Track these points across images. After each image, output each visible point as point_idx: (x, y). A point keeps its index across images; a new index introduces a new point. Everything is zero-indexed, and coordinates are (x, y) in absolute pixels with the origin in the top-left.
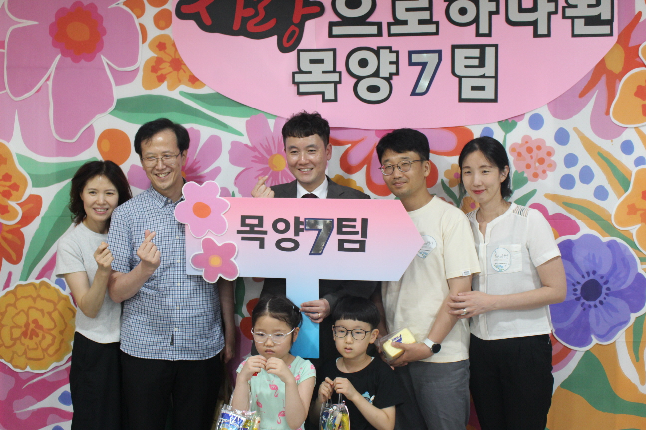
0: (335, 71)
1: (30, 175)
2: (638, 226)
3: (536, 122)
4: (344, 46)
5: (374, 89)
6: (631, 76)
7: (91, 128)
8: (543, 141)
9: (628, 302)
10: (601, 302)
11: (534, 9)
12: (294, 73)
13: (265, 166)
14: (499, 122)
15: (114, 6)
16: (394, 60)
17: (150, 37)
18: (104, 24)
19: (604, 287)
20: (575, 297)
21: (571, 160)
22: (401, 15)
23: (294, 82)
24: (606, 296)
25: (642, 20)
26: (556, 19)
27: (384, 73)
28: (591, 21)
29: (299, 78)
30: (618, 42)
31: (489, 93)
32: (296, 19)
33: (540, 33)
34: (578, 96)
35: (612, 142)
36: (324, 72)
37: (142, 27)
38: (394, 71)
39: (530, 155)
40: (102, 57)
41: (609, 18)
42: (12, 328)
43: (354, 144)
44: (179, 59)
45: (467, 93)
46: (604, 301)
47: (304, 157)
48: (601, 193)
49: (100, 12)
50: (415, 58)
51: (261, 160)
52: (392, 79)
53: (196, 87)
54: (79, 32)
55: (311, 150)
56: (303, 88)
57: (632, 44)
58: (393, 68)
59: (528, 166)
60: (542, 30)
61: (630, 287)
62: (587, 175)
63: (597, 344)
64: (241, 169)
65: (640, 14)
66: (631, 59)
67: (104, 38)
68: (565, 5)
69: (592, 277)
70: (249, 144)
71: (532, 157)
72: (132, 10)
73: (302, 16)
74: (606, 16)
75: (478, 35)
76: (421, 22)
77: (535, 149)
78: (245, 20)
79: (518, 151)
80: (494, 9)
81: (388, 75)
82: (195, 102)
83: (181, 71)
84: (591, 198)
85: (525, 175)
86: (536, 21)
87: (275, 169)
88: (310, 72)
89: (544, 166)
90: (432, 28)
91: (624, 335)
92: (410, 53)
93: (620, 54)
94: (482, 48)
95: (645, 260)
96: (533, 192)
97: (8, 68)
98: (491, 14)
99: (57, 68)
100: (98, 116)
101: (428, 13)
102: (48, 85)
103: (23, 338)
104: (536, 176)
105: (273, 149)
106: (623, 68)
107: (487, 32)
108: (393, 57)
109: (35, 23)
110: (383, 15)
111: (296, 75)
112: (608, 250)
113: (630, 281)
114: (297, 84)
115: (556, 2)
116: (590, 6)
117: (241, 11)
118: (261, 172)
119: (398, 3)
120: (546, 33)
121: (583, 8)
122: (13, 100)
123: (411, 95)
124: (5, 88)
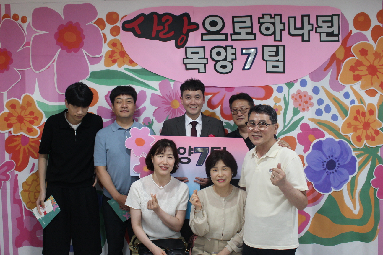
0: (204, 58)
1: (44, 111)
2: (352, 133)
3: (304, 83)
4: (209, 45)
5: (224, 67)
6: (348, 61)
8: (307, 93)
9: (348, 170)
10: (336, 171)
11: (302, 28)
13: (170, 106)
14: (285, 83)
15: (89, 24)
16: (234, 52)
17: (108, 40)
18: (84, 33)
19: (337, 163)
20: (323, 168)
21: (320, 102)
22: (237, 30)
23: (184, 64)
24: (338, 168)
25: (352, 34)
26: (313, 33)
27: (229, 59)
28: (329, 34)
29: (186, 61)
30: (342, 45)
31: (281, 69)
32: (184, 31)
33: (305, 39)
34: (323, 70)
35: (339, 93)
36: (199, 58)
37: (104, 35)
38: (234, 58)
40: (83, 50)
41: (337, 33)
42: (35, 193)
43: (214, 94)
44: (123, 51)
45: (270, 69)
46: (337, 170)
47: (193, 101)
48: (335, 117)
49: (81, 27)
50: (244, 51)
51: (167, 103)
52: (233, 62)
53: (133, 66)
54: (70, 37)
55: (197, 97)
56: (189, 66)
57: (348, 45)
59: (300, 105)
60: (306, 38)
61: (349, 163)
62: (328, 109)
63: (334, 191)
64: (156, 108)
65: (351, 31)
66: (348, 53)
67: (84, 40)
68: (317, 26)
69: (331, 158)
70: (161, 95)
71: (301, 100)
72: (99, 27)
73: (187, 30)
74: (336, 32)
75: (275, 40)
76: (247, 34)
77: (303, 96)
78: (158, 32)
79: (295, 97)
80: (283, 28)
81: (231, 60)
82: (132, 74)
83: (125, 57)
84: (330, 120)
85: (299, 109)
86: (303, 34)
87: (174, 107)
88: (192, 58)
89: (308, 105)
90: (252, 37)
91: (346, 186)
92: (242, 49)
93: (343, 50)
94: (277, 47)
95: (355, 149)
96: (303, 118)
97: (32, 56)
98: (281, 30)
99: (59, 56)
101: (251, 29)
102: (54, 65)
104: (304, 109)
105: (173, 97)
106: (344, 57)
107: (279, 39)
109: (47, 32)
110: (228, 30)
112: (338, 145)
113: (349, 160)
114: (185, 64)
115: (312, 25)
116: (328, 27)
117: (156, 27)
118: (167, 109)
119: (235, 24)
120: (308, 40)
121: (325, 28)
122: (34, 72)
123: (242, 70)
124: (30, 67)
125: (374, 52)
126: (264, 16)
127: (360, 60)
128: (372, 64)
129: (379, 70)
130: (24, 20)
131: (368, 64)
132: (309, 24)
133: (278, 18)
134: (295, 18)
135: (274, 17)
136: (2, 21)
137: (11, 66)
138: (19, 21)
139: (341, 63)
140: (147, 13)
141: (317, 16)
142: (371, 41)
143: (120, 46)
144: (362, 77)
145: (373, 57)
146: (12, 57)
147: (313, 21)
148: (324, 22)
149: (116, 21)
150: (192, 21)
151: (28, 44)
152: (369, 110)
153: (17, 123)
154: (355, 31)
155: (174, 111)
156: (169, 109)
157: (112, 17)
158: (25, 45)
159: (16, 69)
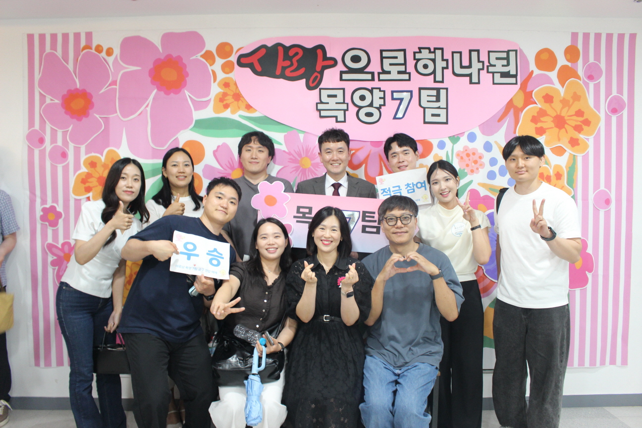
0: (344, 103)
3: (472, 137)
4: (350, 87)
5: (369, 115)
6: (528, 109)
7: (177, 139)
8: (476, 150)
11: (470, 66)
12: (317, 104)
13: (299, 165)
14: (449, 137)
15: (194, 57)
16: (383, 96)
17: (218, 79)
18: (188, 70)
21: (493, 162)
22: (387, 67)
23: (317, 109)
25: (533, 76)
26: (482, 73)
27: (376, 104)
28: (505, 75)
29: (320, 106)
30: (520, 89)
31: (443, 119)
32: (318, 68)
33: (473, 81)
34: (497, 121)
36: (336, 103)
37: (214, 72)
38: (383, 103)
39: (468, 158)
40: (186, 91)
41: (515, 74)
43: (357, 150)
44: (238, 94)
45: (429, 118)
47: (335, 156)
49: (184, 61)
50: (396, 95)
51: (294, 161)
52: (381, 108)
53: (250, 113)
54: (170, 75)
55: (340, 151)
56: (323, 113)
57: (528, 90)
58: (382, 102)
59: (467, 165)
60: (475, 79)
62: (503, 171)
64: (281, 167)
65: (532, 72)
66: (528, 99)
67: (187, 79)
68: (489, 65)
70: (287, 150)
71: (469, 160)
72: (207, 61)
73: (322, 66)
74: (513, 72)
75: (435, 81)
76: (399, 72)
77: (471, 155)
78: (284, 68)
79: (461, 156)
80: (445, 66)
81: (378, 106)
82: (249, 122)
83: (240, 101)
84: (505, 185)
85: (466, 171)
86: (471, 74)
87: (304, 167)
88: (328, 103)
89: (477, 165)
90: (406, 77)
92: (393, 92)
93: (522, 96)
94: (438, 90)
96: (471, 182)
97: (119, 98)
98: (443, 68)
99: (154, 99)
100: (182, 132)
101: (404, 67)
102: (147, 111)
103: (127, 285)
104: (472, 171)
105: (302, 153)
106: (524, 104)
107: (441, 80)
108: (382, 95)
109: (139, 68)
110: (375, 67)
111: (318, 105)
114: (320, 111)
115: (483, 62)
116: (503, 66)
117: (281, 63)
118: (294, 169)
119: (384, 60)
120: (477, 81)
121: (499, 67)
122: (122, 120)
123: (393, 119)
124: (117, 113)
125: (562, 99)
126: (422, 50)
127: (544, 108)
128: (559, 114)
129: (567, 122)
130: (109, 52)
131: (554, 114)
132: (479, 61)
133: (439, 52)
134: (460, 53)
135: (434, 52)
136: (82, 54)
137: (91, 111)
138: (104, 54)
139: (520, 112)
140: (270, 45)
141: (489, 52)
142: (557, 85)
143: (235, 87)
144: (547, 131)
145: (561, 105)
146: (93, 100)
147: (484, 57)
148: (497, 59)
149: (229, 54)
150: (328, 55)
151: (114, 83)
152: (556, 173)
153: (97, 186)
154: (537, 72)
155: (304, 171)
156: (297, 169)
157: (224, 49)
158: (110, 85)
159: (97, 116)
